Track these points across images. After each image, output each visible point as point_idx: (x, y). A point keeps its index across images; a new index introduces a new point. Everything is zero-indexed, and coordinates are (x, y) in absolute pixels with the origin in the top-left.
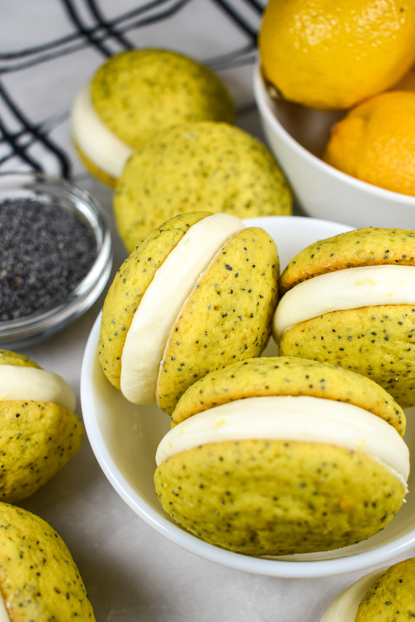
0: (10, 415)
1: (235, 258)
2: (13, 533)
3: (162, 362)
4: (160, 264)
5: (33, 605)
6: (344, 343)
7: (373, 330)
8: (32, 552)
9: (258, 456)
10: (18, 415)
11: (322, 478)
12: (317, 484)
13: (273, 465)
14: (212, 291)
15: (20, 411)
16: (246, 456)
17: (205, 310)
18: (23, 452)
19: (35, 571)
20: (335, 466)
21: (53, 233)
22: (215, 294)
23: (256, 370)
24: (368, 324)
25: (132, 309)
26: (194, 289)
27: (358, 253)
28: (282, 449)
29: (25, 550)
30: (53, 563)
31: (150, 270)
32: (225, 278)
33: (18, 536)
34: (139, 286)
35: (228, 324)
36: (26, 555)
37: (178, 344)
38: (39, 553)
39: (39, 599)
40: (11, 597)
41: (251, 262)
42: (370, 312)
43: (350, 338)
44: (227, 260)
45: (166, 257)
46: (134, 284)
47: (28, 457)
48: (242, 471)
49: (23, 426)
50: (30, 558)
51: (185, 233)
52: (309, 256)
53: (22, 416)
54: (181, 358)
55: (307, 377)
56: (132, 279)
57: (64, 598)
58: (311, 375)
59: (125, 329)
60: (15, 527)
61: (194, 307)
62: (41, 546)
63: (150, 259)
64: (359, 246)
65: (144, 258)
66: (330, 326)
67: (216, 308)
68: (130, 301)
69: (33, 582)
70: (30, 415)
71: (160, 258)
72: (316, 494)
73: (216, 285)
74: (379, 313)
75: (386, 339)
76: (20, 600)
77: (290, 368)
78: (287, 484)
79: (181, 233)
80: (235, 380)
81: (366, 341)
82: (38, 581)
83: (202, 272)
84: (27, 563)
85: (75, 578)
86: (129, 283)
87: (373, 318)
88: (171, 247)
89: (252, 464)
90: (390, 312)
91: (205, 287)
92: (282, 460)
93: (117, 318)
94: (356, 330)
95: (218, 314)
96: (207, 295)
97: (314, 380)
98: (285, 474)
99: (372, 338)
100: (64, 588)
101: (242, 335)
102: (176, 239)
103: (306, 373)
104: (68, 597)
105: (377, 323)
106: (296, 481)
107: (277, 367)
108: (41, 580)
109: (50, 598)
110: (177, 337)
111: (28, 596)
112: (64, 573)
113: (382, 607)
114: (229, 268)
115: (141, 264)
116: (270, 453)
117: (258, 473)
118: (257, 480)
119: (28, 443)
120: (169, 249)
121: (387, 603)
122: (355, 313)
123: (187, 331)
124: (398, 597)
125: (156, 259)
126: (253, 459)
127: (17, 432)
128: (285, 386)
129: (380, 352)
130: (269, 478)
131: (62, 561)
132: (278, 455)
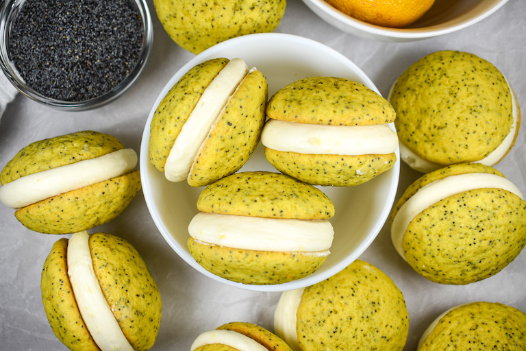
0: (98, 194)
1: (234, 116)
2: (110, 268)
3: (190, 174)
4: (185, 121)
5: (126, 308)
6: (300, 170)
7: (317, 168)
8: (122, 278)
9: (242, 261)
10: (103, 193)
11: (276, 270)
12: (274, 272)
13: (250, 265)
14: (219, 140)
15: (105, 190)
16: (236, 260)
17: (214, 152)
18: (109, 208)
19: (125, 289)
20: (283, 265)
21: (109, 18)
22: (220, 141)
23: (244, 201)
24: (314, 165)
25: (169, 148)
26: (208, 137)
27: (312, 119)
28: (255, 258)
29: (118, 278)
30: (134, 280)
31: (179, 124)
32: (227, 131)
33: (113, 270)
34: (173, 134)
35: (230, 155)
36: (119, 282)
37: (198, 169)
38: (125, 276)
39: (128, 304)
40: (114, 306)
41: (245, 115)
42: (317, 159)
43: (304, 169)
44: (229, 118)
45: (189, 115)
46: (169, 133)
47: (112, 209)
48: (233, 265)
49: (107, 198)
50: (121, 282)
51: (201, 94)
52: (282, 111)
53: (107, 193)
54: (200, 175)
55: (273, 209)
56: (168, 130)
57: (142, 298)
58: (275, 207)
59: (165, 157)
60: (111, 264)
61: (208, 151)
62: (127, 271)
63: (178, 118)
64: (313, 115)
65: (175, 115)
66: (292, 160)
67: (221, 149)
68: (167, 144)
69: (124, 296)
70: (111, 190)
71: (185, 117)
72: (273, 275)
73: (221, 137)
74: (322, 160)
75: (325, 173)
76: (118, 308)
77: (264, 201)
78: (258, 272)
79: (198, 95)
80: (231, 206)
81: (314, 172)
82: (127, 294)
83: (213, 124)
84: (120, 286)
85: (146, 283)
86: (166, 132)
87: (318, 163)
88: (192, 108)
89: (238, 264)
90: (328, 160)
91: (214, 137)
92: (254, 263)
93: (160, 151)
94: (307, 166)
95: (223, 151)
96: (215, 143)
97: (277, 211)
98: (257, 269)
99: (317, 172)
100: (141, 293)
101: (239, 156)
102: (195, 101)
103: (272, 206)
104: (144, 297)
105: (320, 165)
106: (262, 271)
107: (256, 201)
108: (128, 293)
109: (135, 301)
110: (197, 165)
111: (122, 304)
112: (140, 283)
113: (315, 295)
114: (230, 124)
115: (173, 120)
116: (248, 259)
117: (241, 267)
118: (241, 269)
119: (111, 204)
120: (191, 109)
121: (318, 293)
122: (307, 157)
123: (203, 164)
124: (325, 290)
125: (182, 118)
126: (239, 261)
127: (104, 201)
128: (260, 214)
129: (322, 178)
130: (248, 269)
131: (138, 276)
132: (252, 261)
